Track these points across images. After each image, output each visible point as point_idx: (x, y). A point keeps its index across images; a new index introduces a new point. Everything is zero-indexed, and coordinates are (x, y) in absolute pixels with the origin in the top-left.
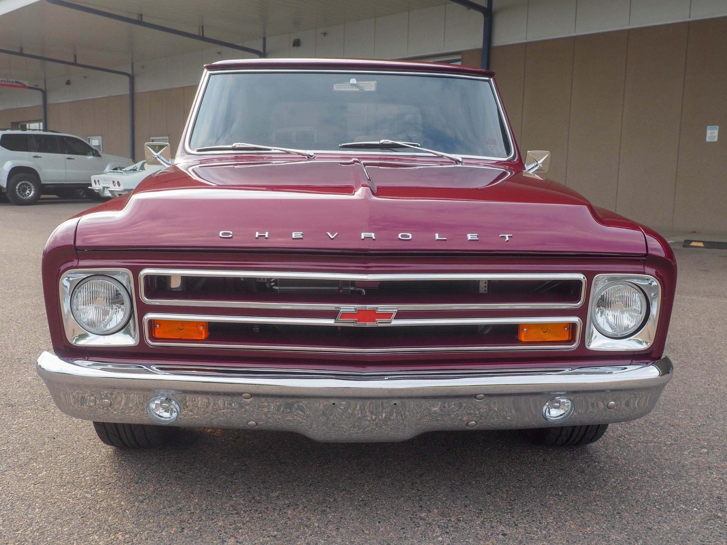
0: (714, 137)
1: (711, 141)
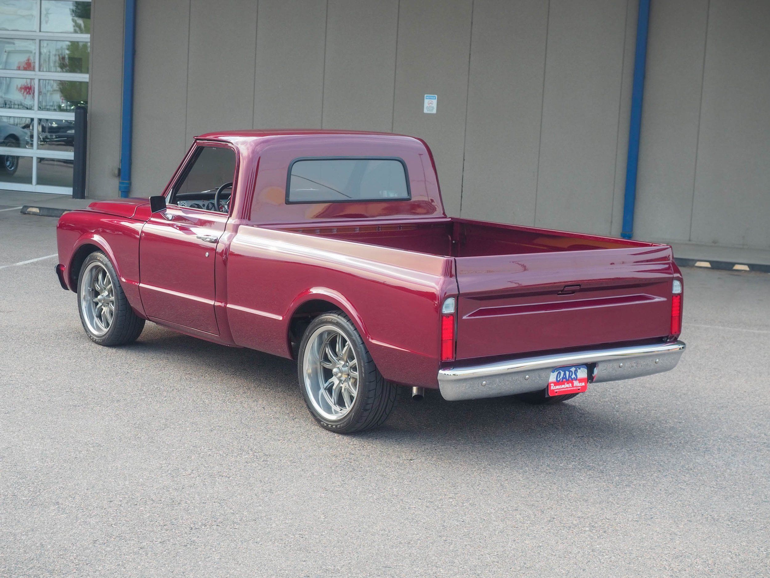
0: (433, 108)
1: (429, 112)
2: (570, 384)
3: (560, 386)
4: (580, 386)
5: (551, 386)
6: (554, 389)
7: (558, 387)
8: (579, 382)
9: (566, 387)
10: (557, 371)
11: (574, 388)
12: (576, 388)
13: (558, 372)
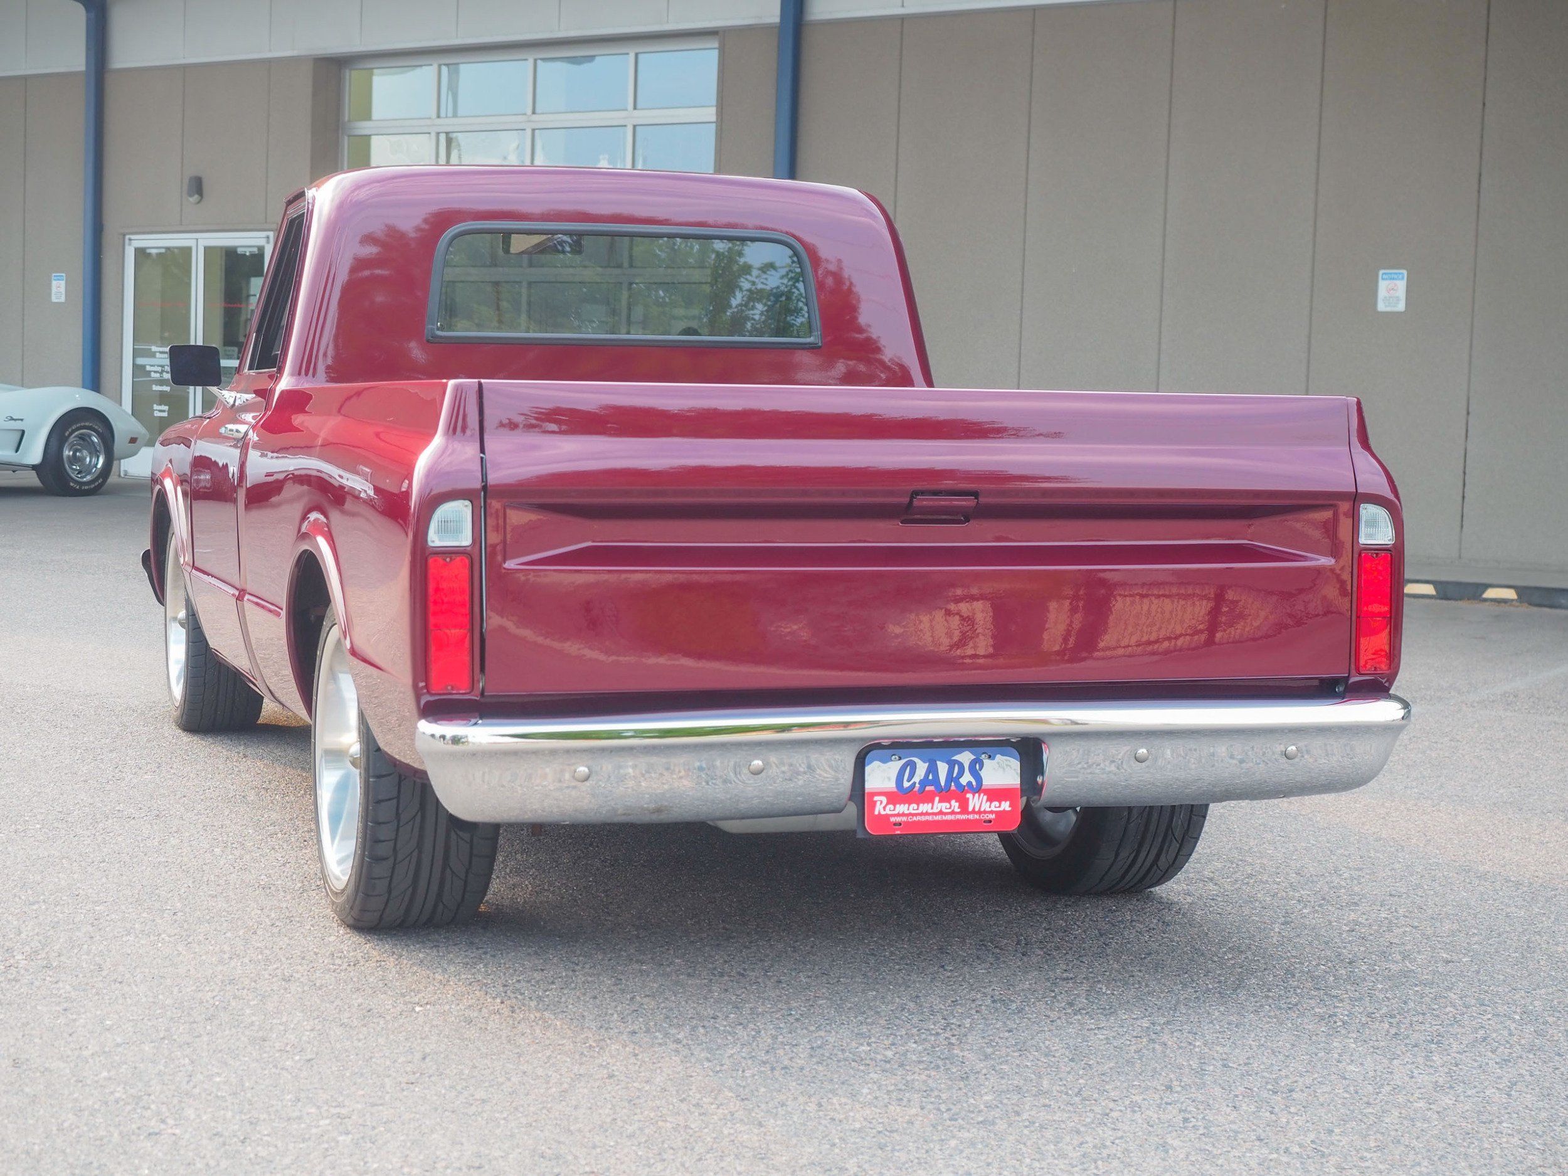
0: (1398, 299)
1: (1389, 309)
2: (955, 805)
3: (914, 806)
4: (992, 812)
5: (873, 804)
6: (888, 812)
7: (902, 808)
8: (990, 800)
9: (935, 810)
10: (900, 759)
11: (971, 817)
12: (977, 817)
13: (903, 761)
